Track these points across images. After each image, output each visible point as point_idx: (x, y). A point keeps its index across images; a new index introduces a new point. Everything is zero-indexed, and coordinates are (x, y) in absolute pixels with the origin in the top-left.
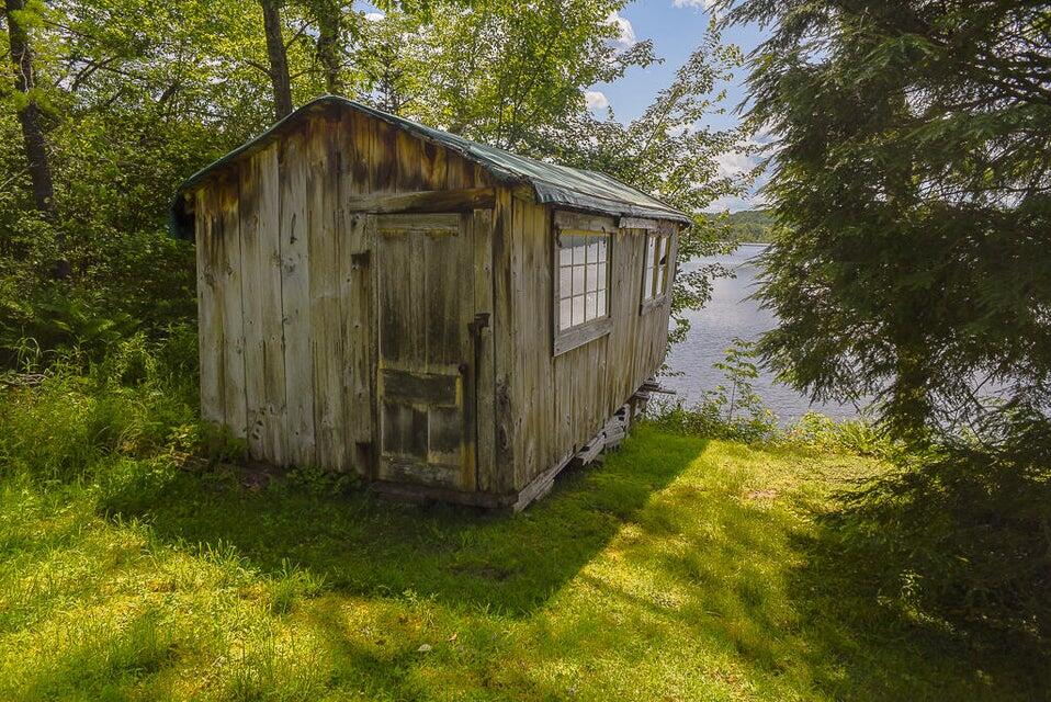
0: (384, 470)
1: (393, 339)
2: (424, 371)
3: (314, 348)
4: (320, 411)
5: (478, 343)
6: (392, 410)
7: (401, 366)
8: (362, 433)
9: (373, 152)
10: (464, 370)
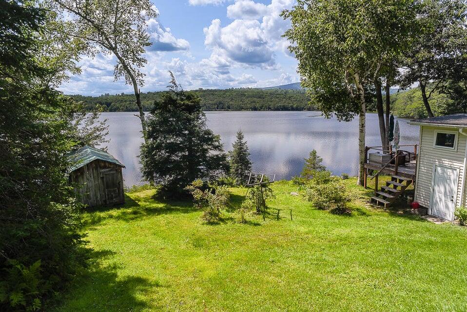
0: (108, 203)
1: (108, 187)
2: (112, 190)
3: (95, 190)
4: (97, 198)
5: (119, 185)
6: (108, 195)
7: (109, 189)
8: (104, 199)
9: (103, 164)
10: (118, 189)
